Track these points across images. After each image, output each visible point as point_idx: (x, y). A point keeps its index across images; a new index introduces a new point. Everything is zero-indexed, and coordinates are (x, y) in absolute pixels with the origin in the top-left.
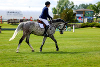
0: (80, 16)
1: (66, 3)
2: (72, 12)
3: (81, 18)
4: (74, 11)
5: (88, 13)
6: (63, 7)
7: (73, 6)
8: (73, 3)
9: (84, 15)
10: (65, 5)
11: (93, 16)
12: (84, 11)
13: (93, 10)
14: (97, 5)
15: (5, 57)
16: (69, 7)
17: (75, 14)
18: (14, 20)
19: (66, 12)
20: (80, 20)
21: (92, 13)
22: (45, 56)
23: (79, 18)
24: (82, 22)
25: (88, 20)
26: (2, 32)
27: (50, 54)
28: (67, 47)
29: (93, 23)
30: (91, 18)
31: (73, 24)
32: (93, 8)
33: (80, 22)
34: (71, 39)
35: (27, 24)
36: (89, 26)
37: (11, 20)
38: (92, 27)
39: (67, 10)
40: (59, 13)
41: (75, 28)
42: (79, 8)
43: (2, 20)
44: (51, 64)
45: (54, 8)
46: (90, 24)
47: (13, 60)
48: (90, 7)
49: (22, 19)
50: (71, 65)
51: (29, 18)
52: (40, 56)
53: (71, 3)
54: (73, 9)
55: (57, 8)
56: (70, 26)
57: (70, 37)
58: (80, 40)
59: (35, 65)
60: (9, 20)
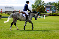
0: (48, 9)
1: (40, 2)
2: (43, 7)
3: (49, 10)
4: (44, 7)
5: (53, 8)
6: (38, 4)
7: (44, 4)
8: (44, 2)
9: (50, 9)
10: (39, 3)
11: (56, 9)
12: (51, 7)
13: (56, 6)
14: (58, 3)
15: (4, 33)
16: (42, 4)
17: (45, 8)
18: (9, 11)
19: (40, 7)
20: (48, 12)
21: (55, 7)
22: (27, 33)
23: (47, 10)
24: (49, 13)
25: (53, 11)
26: (2, 18)
27: (30, 32)
28: (40, 27)
29: (56, 13)
30: (55, 11)
31: (44, 14)
32: (56, 5)
33: (48, 13)
34: (42, 23)
35: (15, 14)
36: (53, 15)
37: (7, 11)
38: (55, 16)
39: (41, 6)
40: (36, 8)
41: (45, 17)
42: (47, 5)
43: (2, 11)
44: (31, 38)
45: (33, 5)
46: (54, 14)
47: (8, 35)
48: (54, 4)
49: (14, 11)
50: (42, 38)
51: (18, 11)
52: (24, 33)
53: (43, 2)
54: (44, 5)
55: (34, 5)
56: (42, 15)
57: (42, 22)
58: (48, 23)
59: (21, 38)
60: (6, 12)
